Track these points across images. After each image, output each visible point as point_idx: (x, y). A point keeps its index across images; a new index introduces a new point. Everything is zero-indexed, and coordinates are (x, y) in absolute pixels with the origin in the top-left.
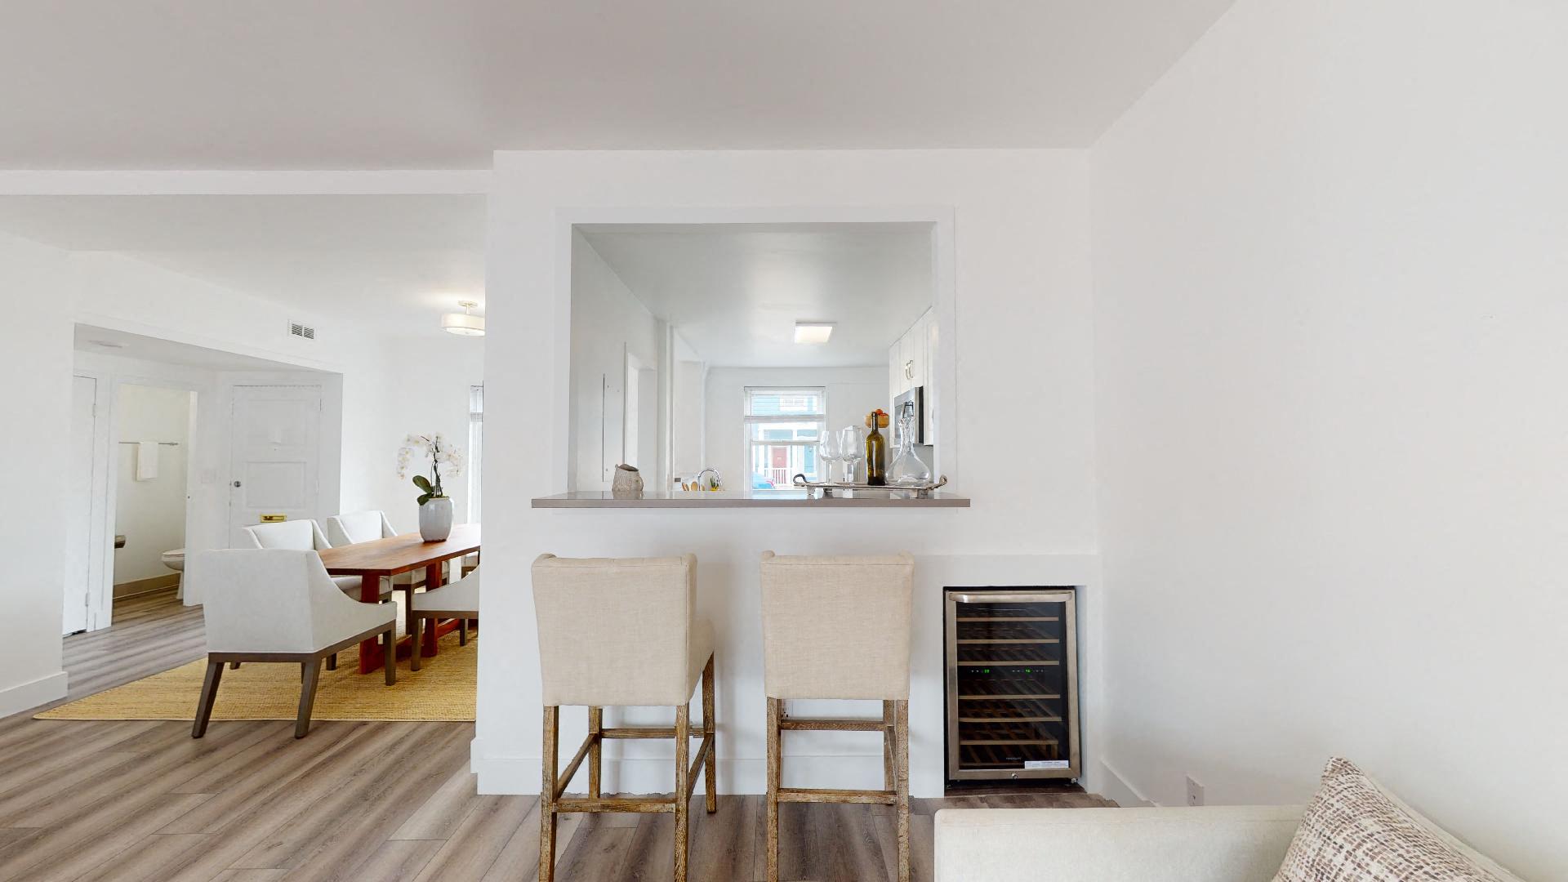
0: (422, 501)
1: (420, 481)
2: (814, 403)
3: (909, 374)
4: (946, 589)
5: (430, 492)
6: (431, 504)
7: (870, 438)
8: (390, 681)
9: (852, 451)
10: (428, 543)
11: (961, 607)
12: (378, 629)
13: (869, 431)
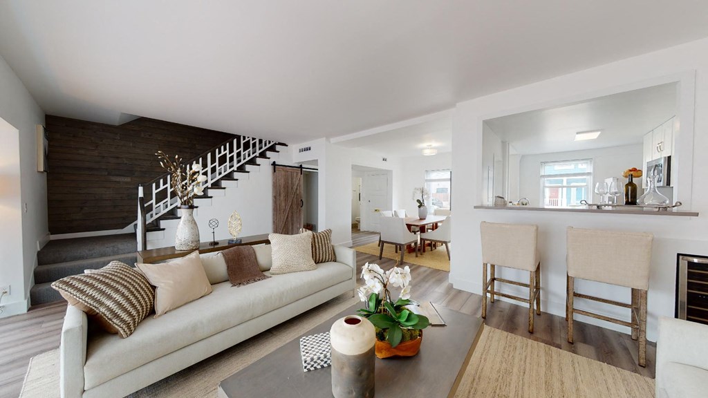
0: (419, 207)
1: (418, 201)
2: (585, 167)
3: (660, 149)
4: (679, 255)
5: (421, 205)
6: (422, 208)
7: (627, 185)
8: (417, 256)
9: (613, 190)
10: (421, 219)
11: (691, 265)
12: (412, 242)
13: (627, 181)
